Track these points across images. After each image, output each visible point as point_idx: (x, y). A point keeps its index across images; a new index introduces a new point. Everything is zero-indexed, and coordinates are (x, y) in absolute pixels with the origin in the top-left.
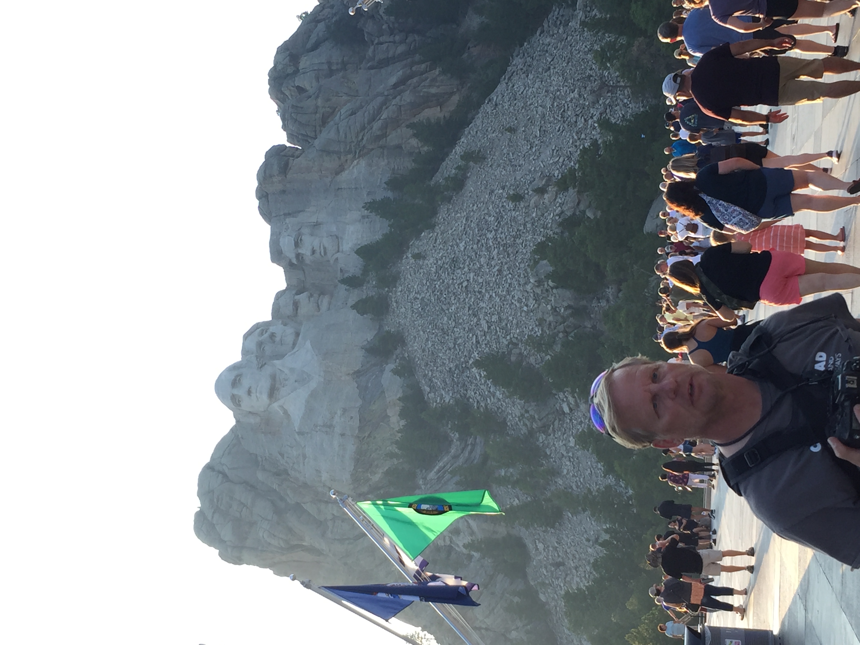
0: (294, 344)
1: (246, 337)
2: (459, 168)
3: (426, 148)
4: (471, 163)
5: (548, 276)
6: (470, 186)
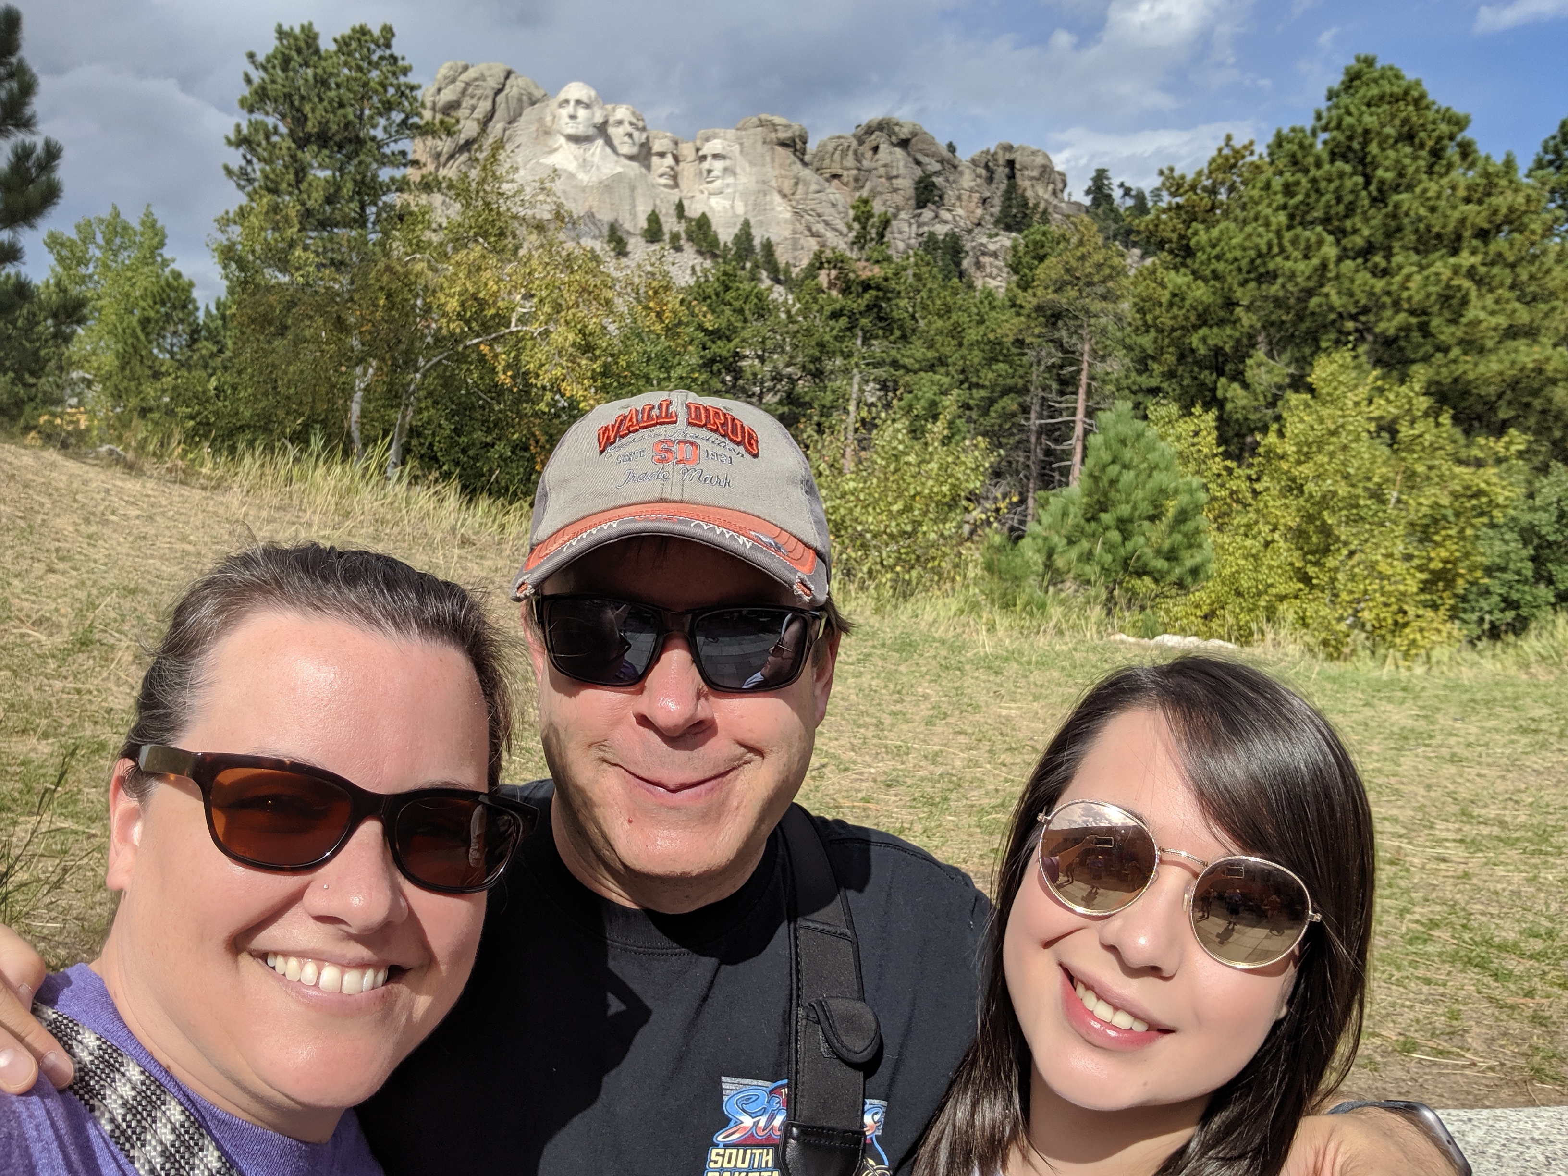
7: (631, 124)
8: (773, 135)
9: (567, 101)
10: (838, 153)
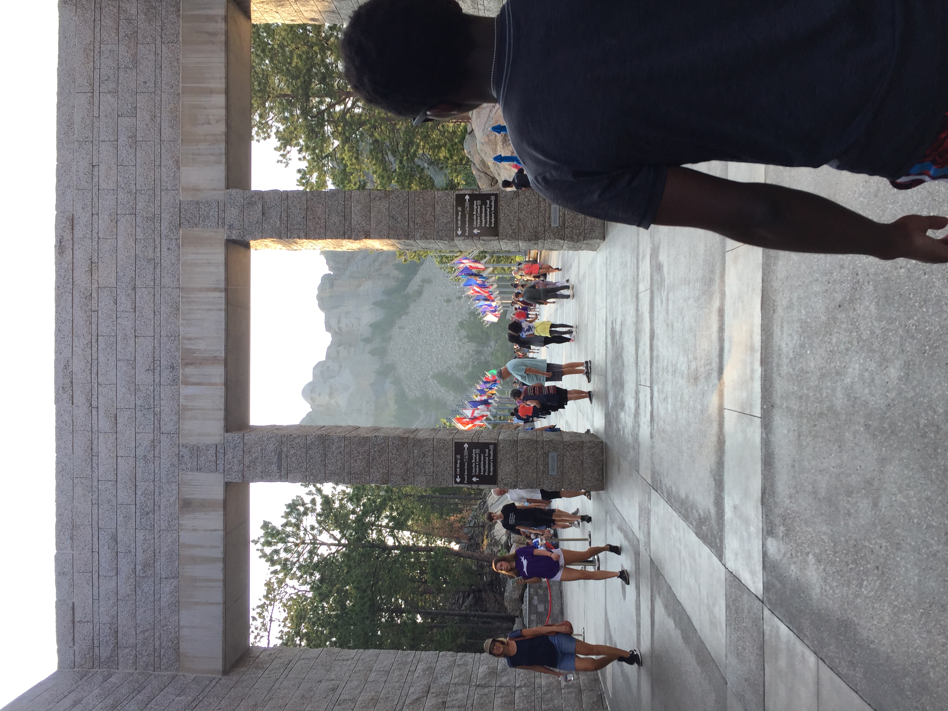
0: (339, 372)
1: (314, 369)
2: (419, 286)
3: (401, 276)
4: (425, 284)
5: (465, 337)
6: (425, 294)
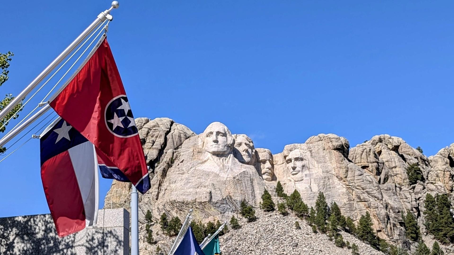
0: (243, 162)
7: (246, 144)
8: (330, 144)
9: (211, 133)
10: (364, 153)
